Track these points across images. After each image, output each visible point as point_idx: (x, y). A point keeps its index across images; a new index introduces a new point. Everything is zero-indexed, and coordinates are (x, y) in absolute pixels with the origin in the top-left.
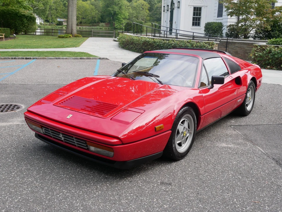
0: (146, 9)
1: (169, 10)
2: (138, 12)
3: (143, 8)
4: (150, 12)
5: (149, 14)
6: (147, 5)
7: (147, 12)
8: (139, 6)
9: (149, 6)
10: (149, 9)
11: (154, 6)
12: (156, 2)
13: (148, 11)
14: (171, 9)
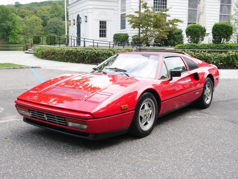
0: (40, 24)
1: (76, 24)
2: (33, 27)
3: (37, 23)
4: (44, 26)
5: (43, 29)
6: (40, 20)
7: (40, 27)
8: (32, 21)
9: (42, 21)
10: (43, 24)
11: (47, 22)
12: (49, 18)
13: (42, 26)
14: (77, 23)
